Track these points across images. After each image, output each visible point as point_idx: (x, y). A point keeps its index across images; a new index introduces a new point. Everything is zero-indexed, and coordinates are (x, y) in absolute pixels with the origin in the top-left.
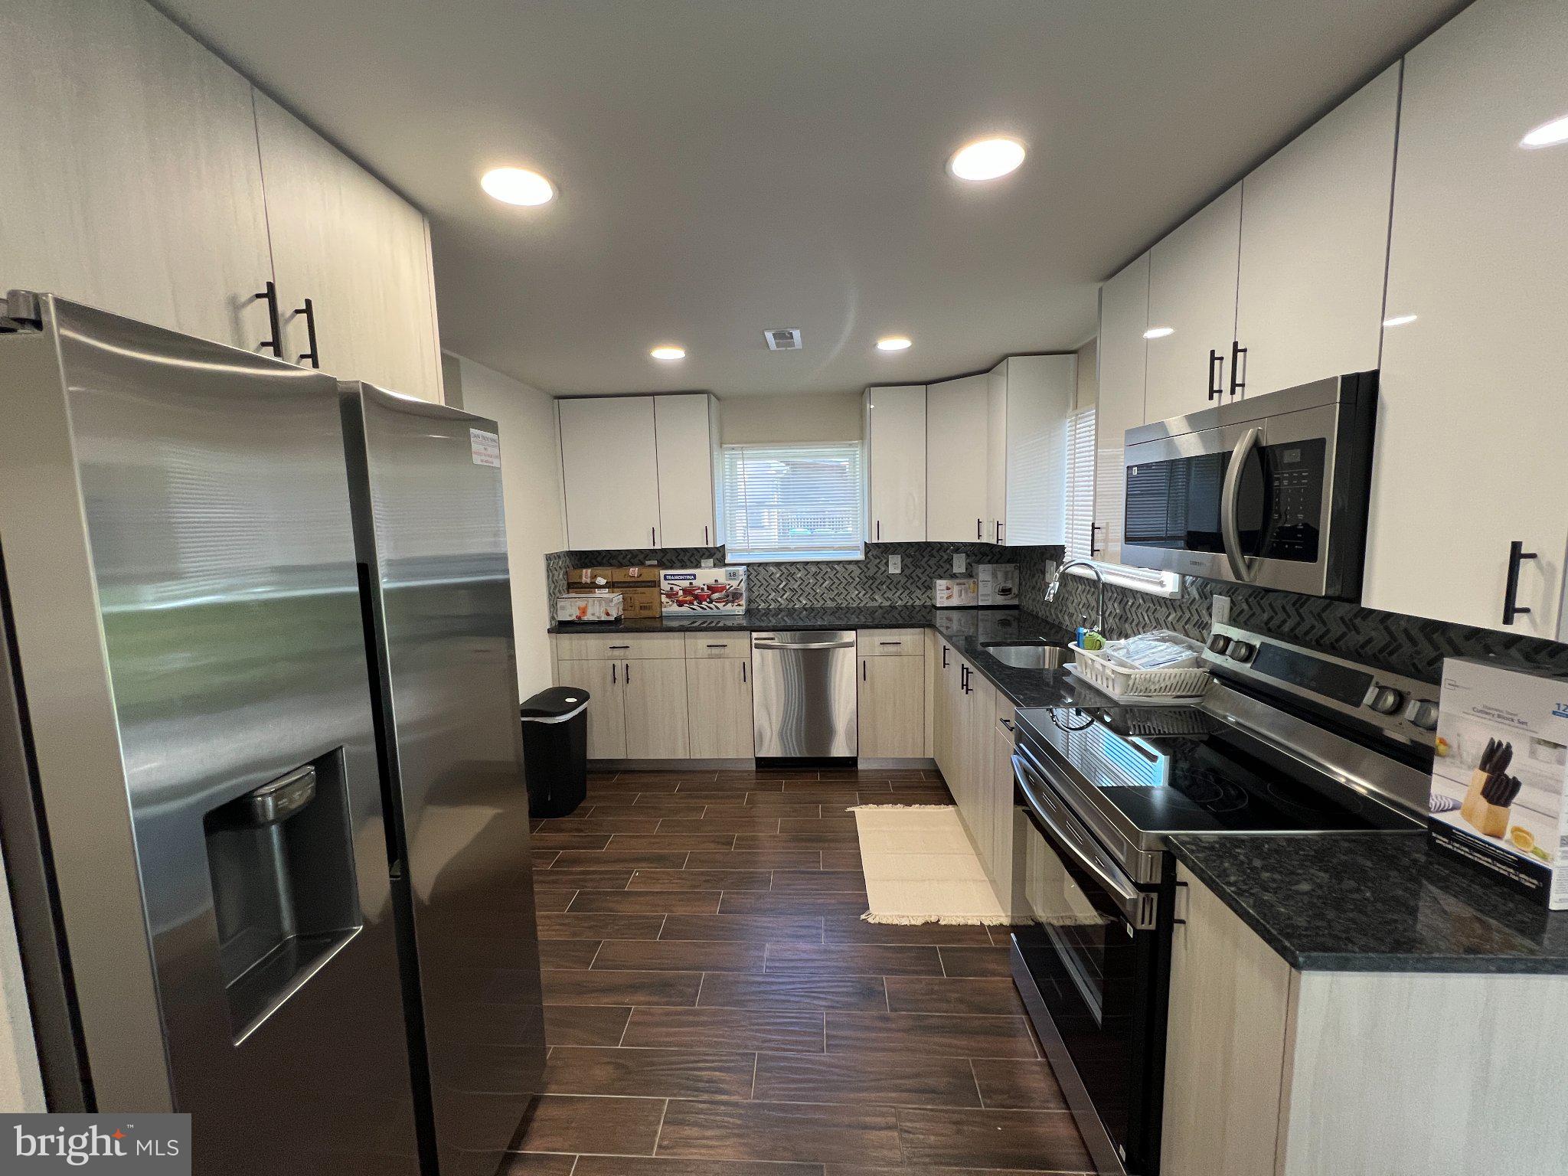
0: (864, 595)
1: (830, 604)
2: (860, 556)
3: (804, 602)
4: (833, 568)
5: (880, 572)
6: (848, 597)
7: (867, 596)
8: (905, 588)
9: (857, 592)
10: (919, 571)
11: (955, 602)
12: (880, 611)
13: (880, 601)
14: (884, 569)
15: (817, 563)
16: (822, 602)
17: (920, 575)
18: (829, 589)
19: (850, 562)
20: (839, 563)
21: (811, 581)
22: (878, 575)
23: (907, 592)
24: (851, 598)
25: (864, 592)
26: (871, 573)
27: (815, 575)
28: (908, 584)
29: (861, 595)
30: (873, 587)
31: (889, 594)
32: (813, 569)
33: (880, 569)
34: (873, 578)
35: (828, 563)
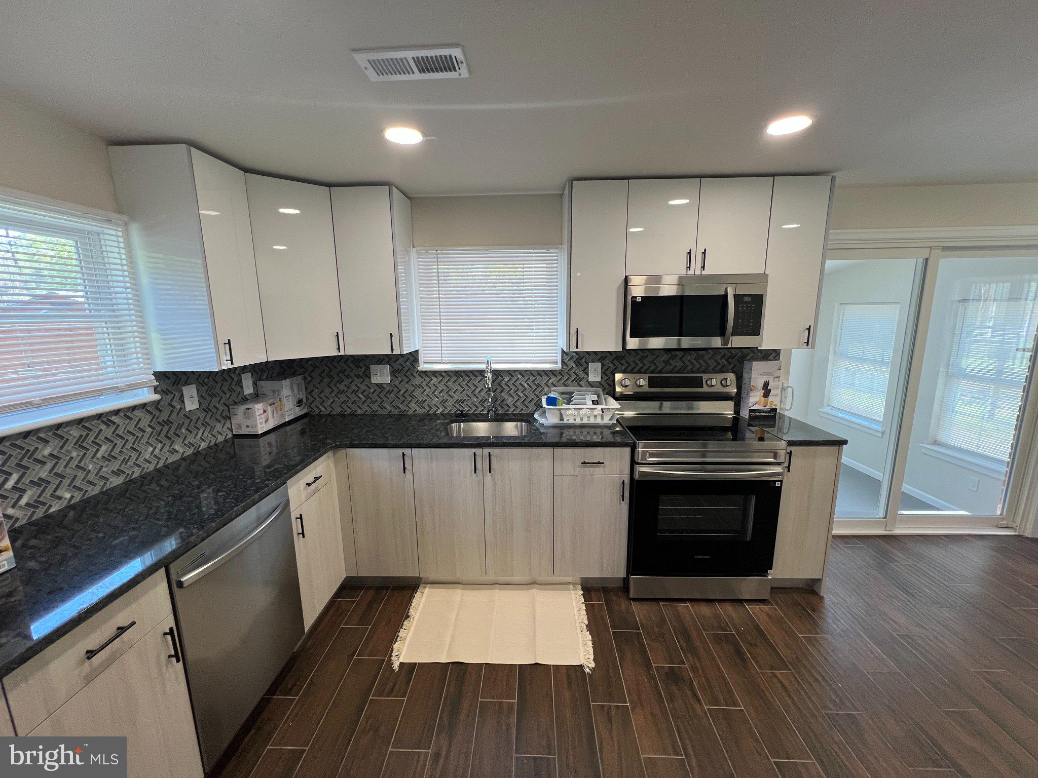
0: (161, 450)
1: (116, 481)
2: (148, 396)
3: (68, 496)
4: (108, 423)
5: (176, 411)
6: (141, 459)
7: (165, 450)
8: (205, 424)
9: (151, 449)
10: (215, 401)
11: (271, 425)
12: (184, 464)
13: (181, 451)
14: (178, 407)
15: (79, 422)
16: (100, 484)
17: (217, 405)
18: (110, 458)
19: (134, 408)
20: (117, 412)
21: (74, 454)
22: (174, 416)
23: (208, 428)
24: (145, 460)
25: (160, 445)
26: (164, 416)
27: (81, 440)
28: (207, 420)
29: (157, 452)
30: (171, 434)
31: (190, 439)
32: (75, 433)
33: (174, 407)
34: (168, 422)
35: (99, 416)
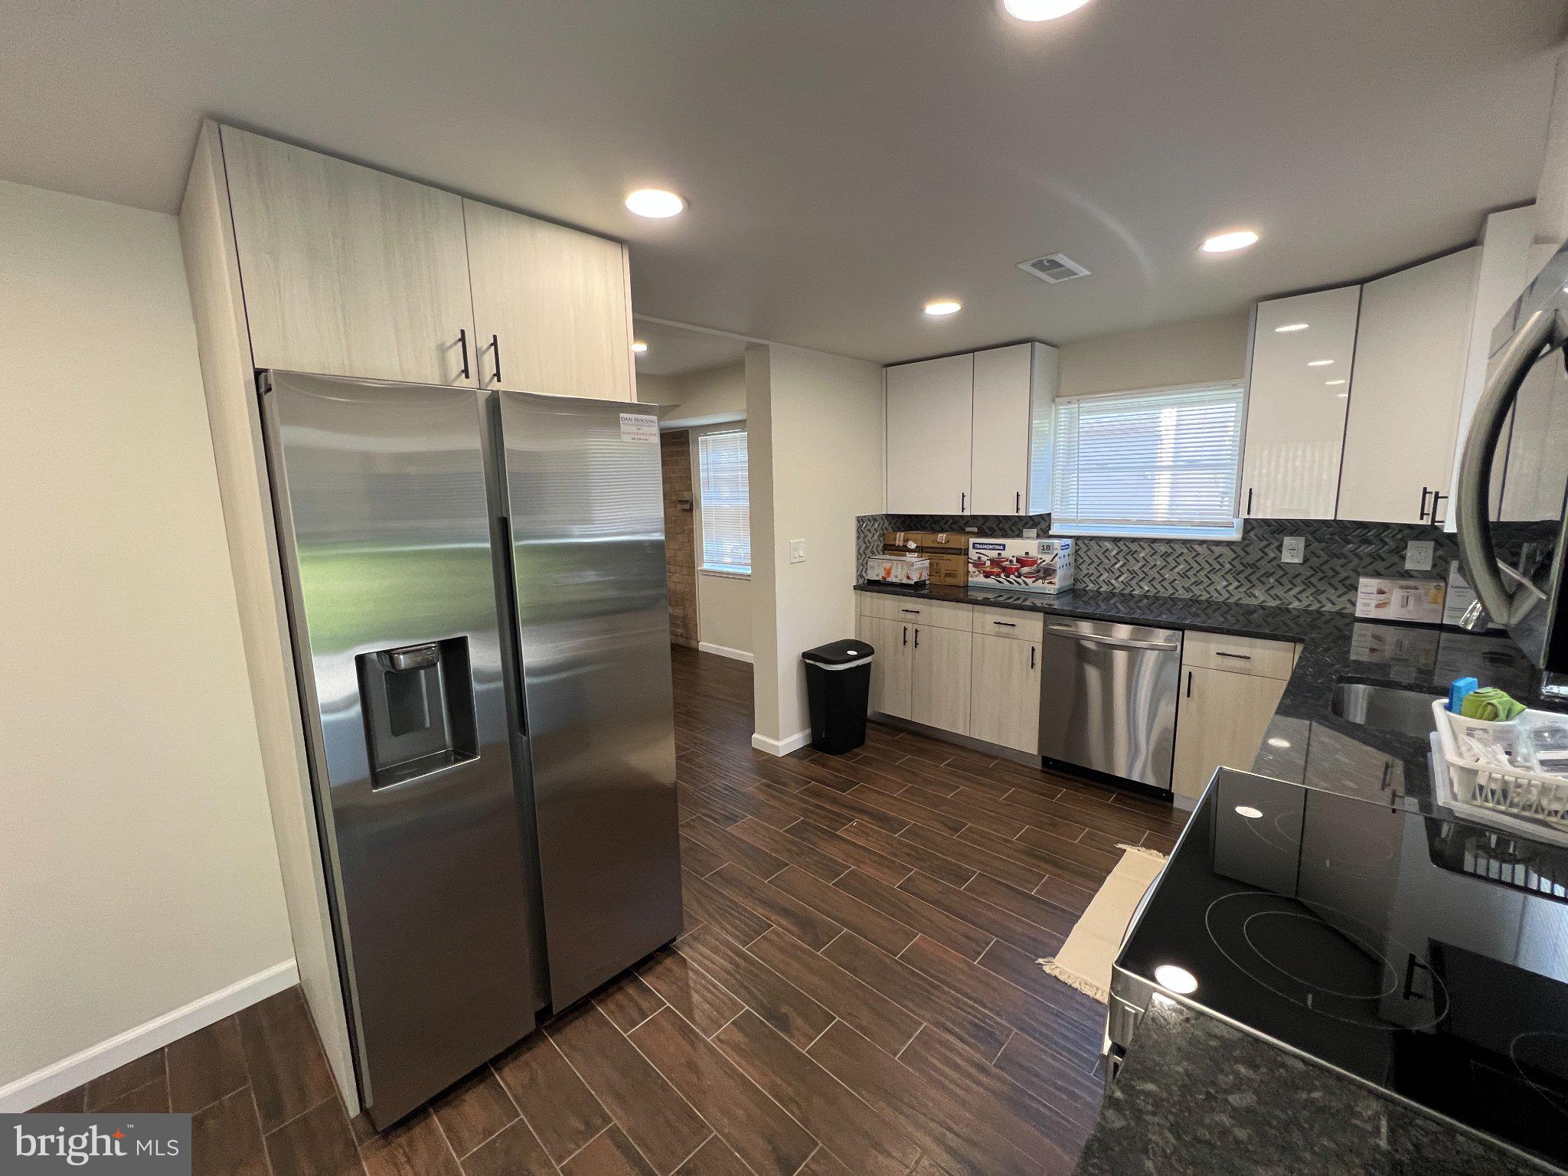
0: (1236, 588)
1: (1182, 594)
2: (1235, 535)
3: (1147, 589)
4: (1191, 549)
5: (1267, 559)
6: (1211, 589)
7: (1242, 590)
8: (1307, 583)
9: (1225, 583)
10: (1336, 563)
11: (1392, 613)
12: (1261, 611)
13: (1262, 599)
14: (1272, 555)
15: (1169, 541)
16: (1171, 591)
17: (1338, 569)
18: (1184, 575)
19: (1218, 543)
20: (1202, 542)
21: (1158, 563)
22: (1263, 563)
23: (1313, 590)
24: (1216, 590)
25: (1236, 584)
26: (1249, 560)
27: (1166, 555)
28: (1313, 580)
29: (1230, 588)
30: (1253, 578)
31: (1279, 591)
32: (1163, 548)
33: (1266, 554)
34: (1254, 566)
35: (1185, 542)
